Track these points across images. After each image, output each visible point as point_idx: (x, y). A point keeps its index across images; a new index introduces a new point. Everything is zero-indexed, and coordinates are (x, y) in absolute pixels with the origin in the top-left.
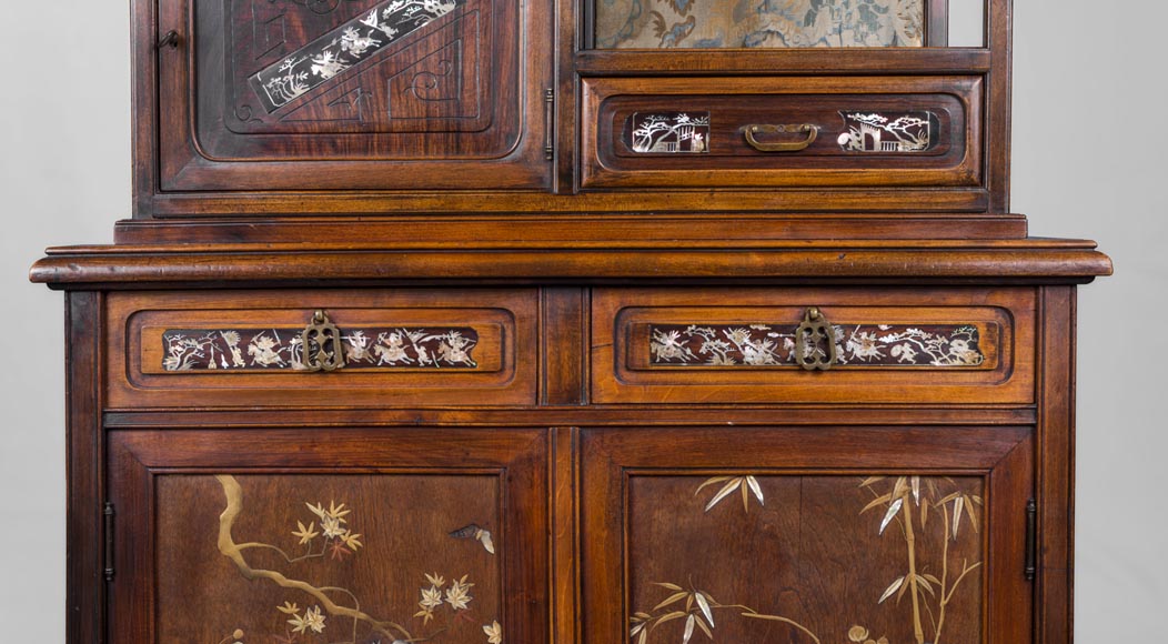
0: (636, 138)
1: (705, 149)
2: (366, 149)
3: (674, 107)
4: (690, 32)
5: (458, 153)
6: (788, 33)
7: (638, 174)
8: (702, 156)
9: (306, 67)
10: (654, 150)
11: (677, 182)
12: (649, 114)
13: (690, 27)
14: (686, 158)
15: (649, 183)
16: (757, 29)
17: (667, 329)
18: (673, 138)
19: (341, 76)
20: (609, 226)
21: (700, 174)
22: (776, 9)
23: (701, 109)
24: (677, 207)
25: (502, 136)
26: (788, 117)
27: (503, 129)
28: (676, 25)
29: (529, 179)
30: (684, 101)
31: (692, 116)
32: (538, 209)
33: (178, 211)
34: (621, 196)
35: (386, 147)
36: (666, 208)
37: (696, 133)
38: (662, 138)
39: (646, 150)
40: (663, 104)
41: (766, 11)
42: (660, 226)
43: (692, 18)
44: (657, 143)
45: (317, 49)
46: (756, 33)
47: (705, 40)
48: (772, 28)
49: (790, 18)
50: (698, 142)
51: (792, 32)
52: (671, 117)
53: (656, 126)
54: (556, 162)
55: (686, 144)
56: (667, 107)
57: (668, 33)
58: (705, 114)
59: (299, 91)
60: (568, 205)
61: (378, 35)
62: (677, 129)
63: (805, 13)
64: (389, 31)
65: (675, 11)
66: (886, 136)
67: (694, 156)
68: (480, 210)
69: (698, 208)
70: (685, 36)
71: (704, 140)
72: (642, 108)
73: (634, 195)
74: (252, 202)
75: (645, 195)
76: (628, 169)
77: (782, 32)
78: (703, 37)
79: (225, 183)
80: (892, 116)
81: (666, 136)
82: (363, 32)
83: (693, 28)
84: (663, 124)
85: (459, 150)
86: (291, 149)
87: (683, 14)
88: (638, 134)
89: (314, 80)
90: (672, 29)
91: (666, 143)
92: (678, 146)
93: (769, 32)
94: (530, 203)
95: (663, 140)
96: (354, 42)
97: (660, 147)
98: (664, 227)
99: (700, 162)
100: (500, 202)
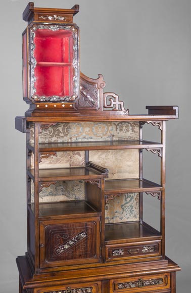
2: (72, 259)
7: (114, 259)
9: (63, 247)
11: (119, 260)
12: (115, 250)
14: (121, 256)
17: (120, 284)
19: (69, 248)
21: (123, 258)
24: (119, 263)
25: (93, 255)
26: (135, 248)
27: (93, 253)
29: (98, 261)
30: (120, 247)
31: (121, 249)
32: (100, 266)
33: (43, 272)
34: (111, 262)
35: (76, 258)
37: (122, 252)
39: (115, 255)
40: (117, 248)
42: (118, 267)
45: (65, 244)
50: (122, 254)
52: (118, 250)
54: (102, 258)
55: (121, 254)
58: (123, 249)
59: (62, 251)
60: (104, 265)
61: (74, 241)
64: (76, 240)
66: (148, 250)
68: (91, 267)
73: (113, 262)
74: (55, 269)
76: (112, 258)
79: (51, 266)
80: (149, 247)
82: (72, 241)
85: (87, 257)
86: (61, 260)
88: (113, 253)
89: (64, 249)
92: (119, 254)
94: (98, 265)
96: (71, 243)
97: (117, 254)
99: (122, 256)
100: (94, 265)
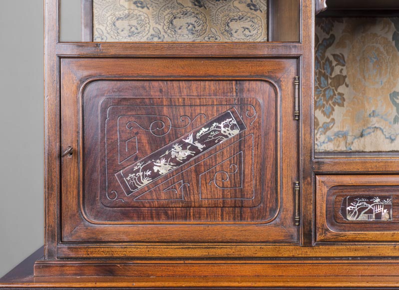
0: (349, 211)
1: (390, 218)
2: (186, 217)
3: (371, 193)
4: (332, 127)
5: (241, 220)
6: (385, 128)
7: (350, 234)
8: (388, 223)
9: (150, 167)
10: (360, 219)
11: (374, 239)
12: (356, 197)
13: (332, 124)
14: (378, 224)
15: (357, 239)
16: (369, 126)
18: (371, 211)
19: (171, 174)
20: (336, 267)
21: (387, 234)
22: (378, 115)
23: (387, 194)
24: (374, 254)
25: (268, 210)
27: (268, 205)
28: (324, 123)
29: (285, 236)
30: (376, 189)
31: (382, 198)
32: (291, 255)
33: (72, 255)
34: (341, 247)
35: (198, 216)
36: (368, 254)
37: (384, 209)
38: (364, 212)
39: (354, 219)
40: (364, 191)
41: (373, 116)
42: (366, 267)
43: (333, 119)
44: (361, 215)
45: (157, 156)
46: (368, 128)
47: (340, 131)
48: (377, 125)
49: (386, 120)
50: (386, 216)
51: (387, 128)
52: (370, 199)
53: (360, 204)
54: (301, 226)
55: (379, 216)
56: (367, 193)
57: (320, 127)
58: (389, 197)
59: (146, 182)
60: (310, 252)
61: (193, 148)
62: (373, 206)
63: (393, 117)
64: (200, 146)
65: (324, 116)
67: (384, 223)
68: (256, 255)
69: (387, 255)
70: (329, 129)
71: (389, 213)
72: (352, 194)
73: (348, 247)
74: (118, 251)
75: (354, 247)
76: (344, 230)
77: (382, 128)
78: (339, 129)
79: (101, 237)
81: (366, 210)
82: (184, 146)
83: (334, 124)
84: (365, 203)
85: (242, 218)
86: (141, 216)
87: (328, 117)
88: (350, 209)
89: (155, 175)
90: (323, 125)
91: (367, 215)
92: (374, 217)
93: (375, 127)
94: (287, 251)
95: (365, 213)
96: (180, 154)
97: (363, 217)
98: (369, 268)
99: (387, 226)
100: (268, 251)
